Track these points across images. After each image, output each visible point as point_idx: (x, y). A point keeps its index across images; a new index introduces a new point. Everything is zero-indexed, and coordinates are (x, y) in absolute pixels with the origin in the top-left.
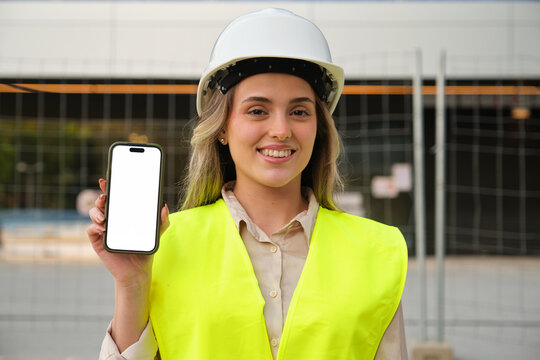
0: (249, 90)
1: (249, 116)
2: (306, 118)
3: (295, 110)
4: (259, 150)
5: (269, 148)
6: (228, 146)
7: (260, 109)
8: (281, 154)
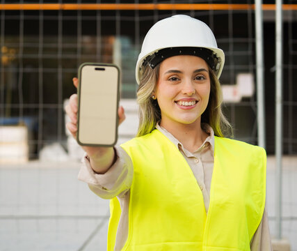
0: (168, 66)
1: (169, 82)
2: (204, 81)
3: (197, 76)
4: (176, 102)
5: (182, 100)
6: (156, 100)
7: (176, 77)
8: (190, 104)
